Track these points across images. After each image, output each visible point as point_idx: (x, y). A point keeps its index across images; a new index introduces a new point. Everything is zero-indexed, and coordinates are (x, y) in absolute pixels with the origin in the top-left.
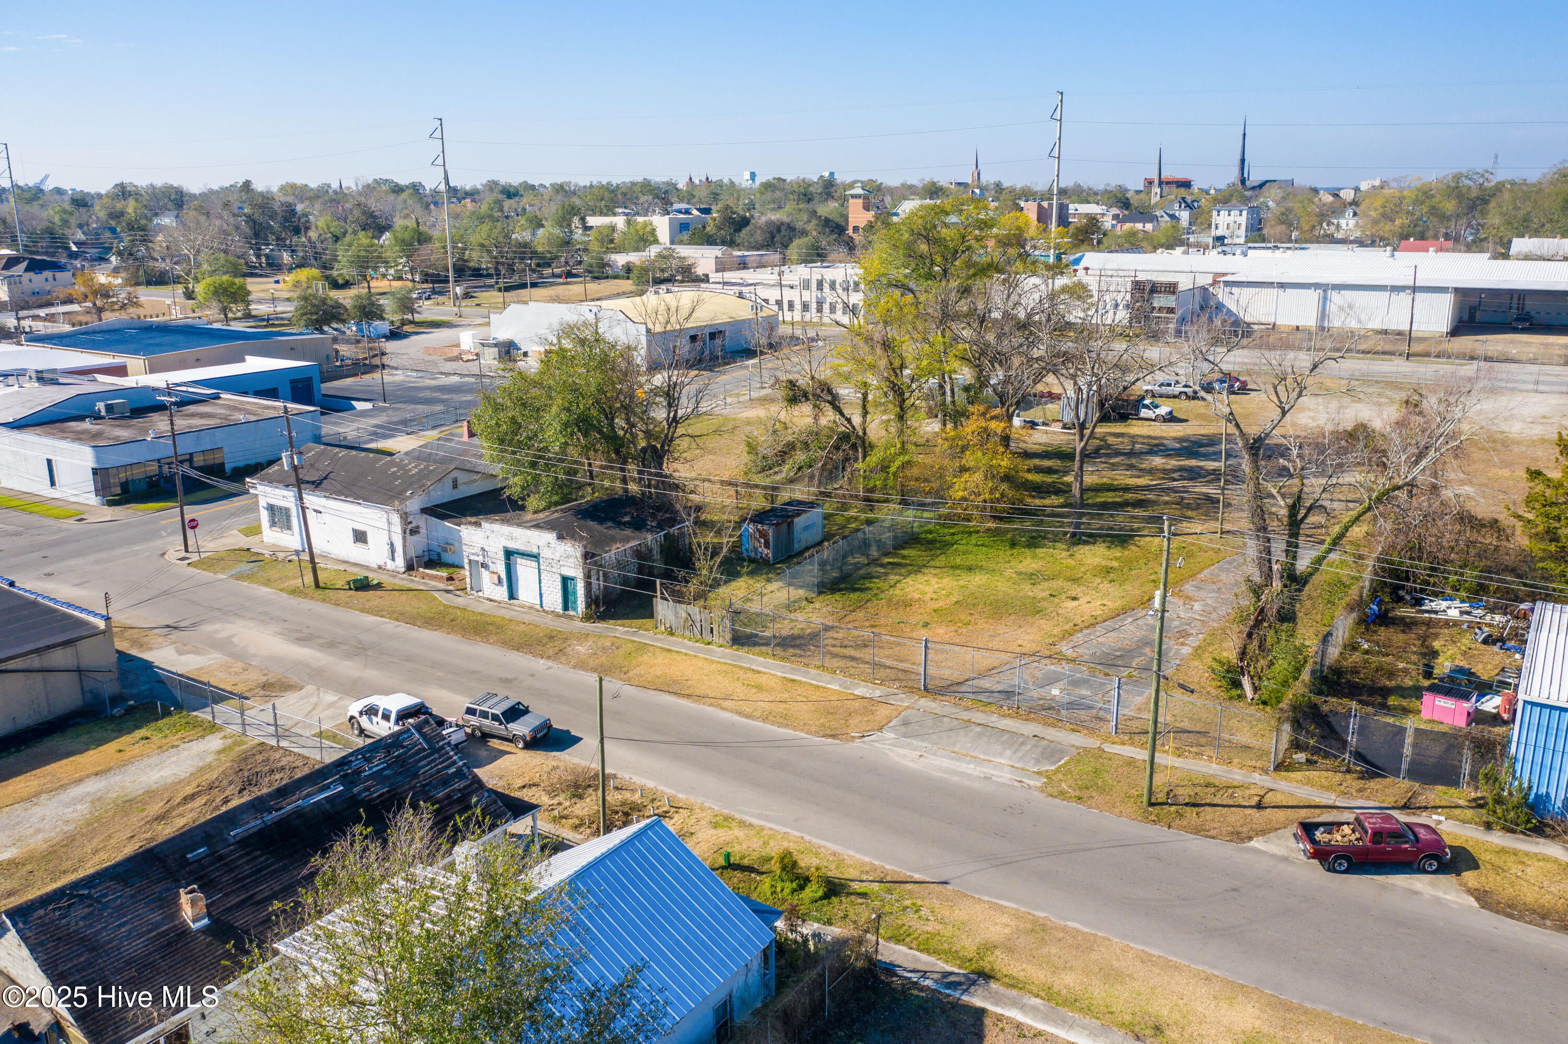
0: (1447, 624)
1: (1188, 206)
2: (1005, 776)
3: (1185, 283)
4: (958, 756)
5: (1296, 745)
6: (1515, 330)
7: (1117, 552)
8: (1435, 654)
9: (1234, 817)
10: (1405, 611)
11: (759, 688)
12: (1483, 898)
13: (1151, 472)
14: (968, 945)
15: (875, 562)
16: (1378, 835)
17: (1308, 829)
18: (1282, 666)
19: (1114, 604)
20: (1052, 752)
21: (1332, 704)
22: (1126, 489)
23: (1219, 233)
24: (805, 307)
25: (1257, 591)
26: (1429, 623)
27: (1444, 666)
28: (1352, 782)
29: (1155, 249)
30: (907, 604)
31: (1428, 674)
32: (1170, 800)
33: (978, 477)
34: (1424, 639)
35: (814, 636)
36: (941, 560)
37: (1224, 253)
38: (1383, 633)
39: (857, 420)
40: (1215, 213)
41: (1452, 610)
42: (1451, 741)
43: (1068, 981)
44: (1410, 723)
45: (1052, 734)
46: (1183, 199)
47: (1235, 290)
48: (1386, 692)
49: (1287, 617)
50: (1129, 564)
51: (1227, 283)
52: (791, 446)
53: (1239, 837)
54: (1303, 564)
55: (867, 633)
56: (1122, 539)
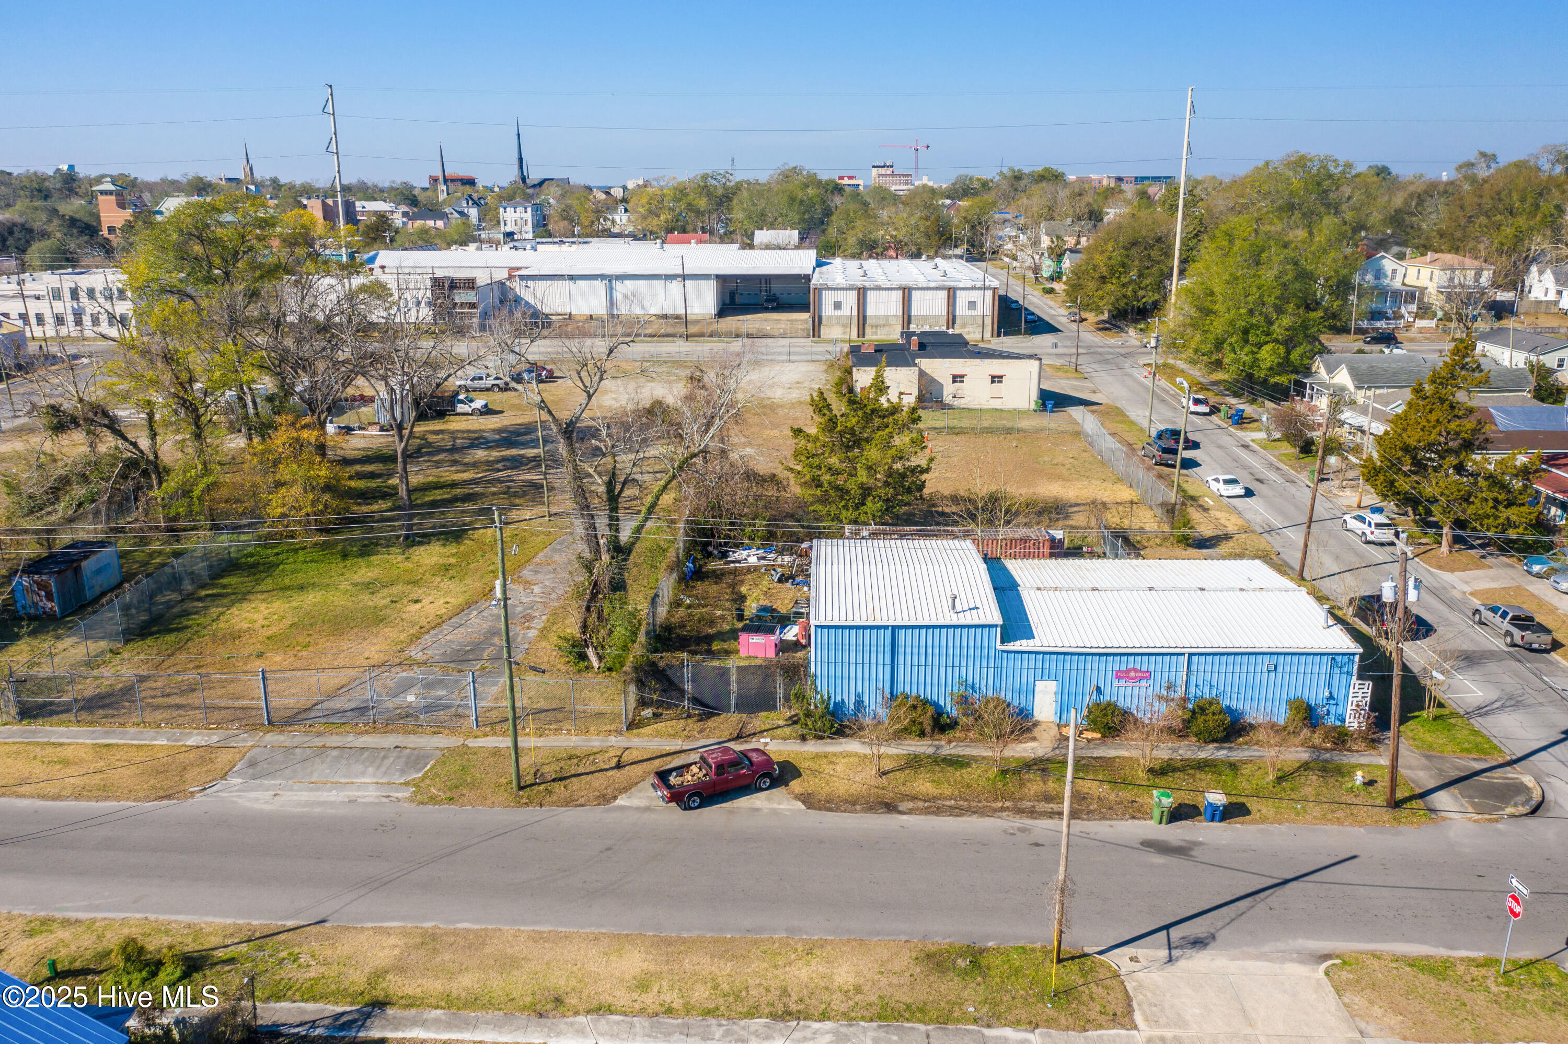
0: (750, 570)
1: (475, 203)
2: (370, 794)
3: (482, 279)
4: (315, 785)
5: (643, 703)
6: (766, 310)
7: (453, 548)
8: (743, 598)
9: (598, 781)
10: (715, 565)
11: (65, 762)
12: (808, 800)
13: (475, 465)
14: (357, 979)
15: (191, 597)
16: (720, 767)
17: (663, 776)
18: (620, 632)
19: (456, 601)
20: (416, 759)
21: (667, 659)
22: (453, 485)
23: (509, 229)
24: (60, 320)
25: (588, 567)
26: (735, 572)
27: (751, 607)
28: (693, 725)
29: (449, 246)
30: (235, 636)
31: (741, 617)
32: (539, 779)
33: (296, 490)
34: (733, 586)
35: (128, 691)
36: (268, 583)
37: (516, 248)
38: (701, 587)
39: (144, 443)
40: (501, 210)
41: (750, 557)
42: (765, 671)
43: (467, 982)
44: (732, 663)
45: (413, 741)
46: (470, 196)
47: (530, 283)
48: (709, 639)
49: (618, 586)
50: (466, 558)
51: (522, 277)
52: (65, 481)
53: (605, 799)
54: (625, 536)
55: (192, 676)
56: (456, 535)
